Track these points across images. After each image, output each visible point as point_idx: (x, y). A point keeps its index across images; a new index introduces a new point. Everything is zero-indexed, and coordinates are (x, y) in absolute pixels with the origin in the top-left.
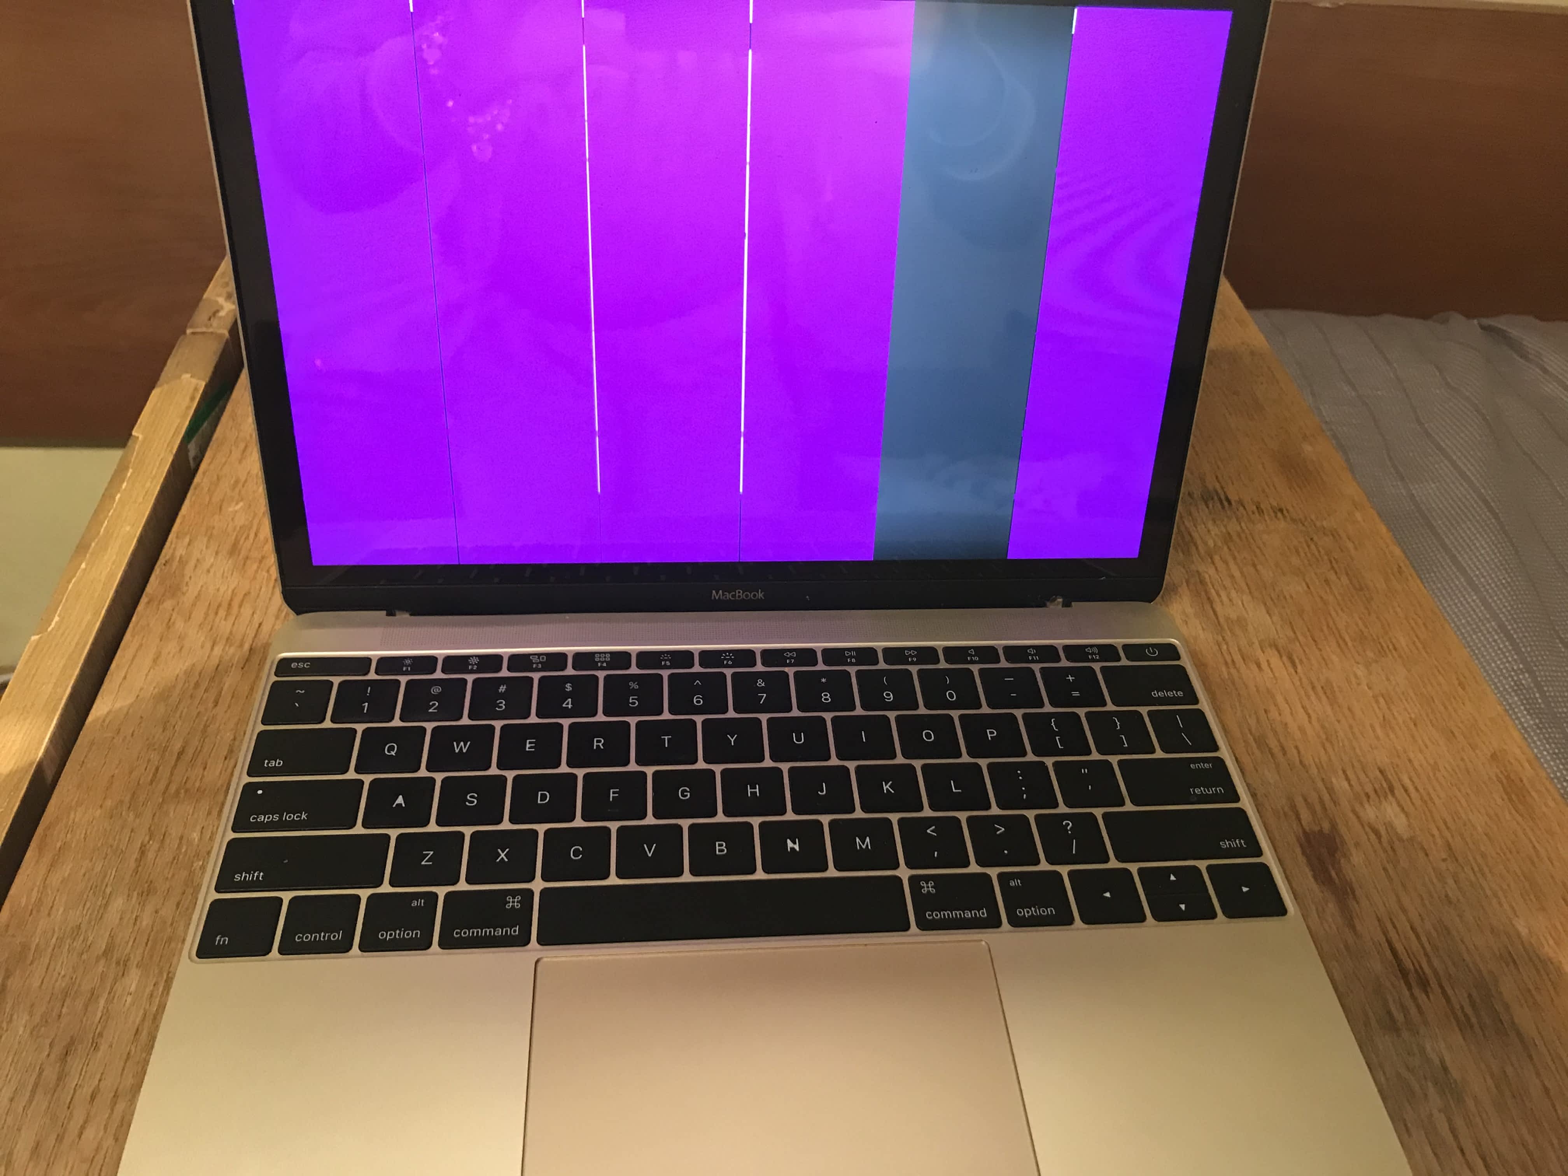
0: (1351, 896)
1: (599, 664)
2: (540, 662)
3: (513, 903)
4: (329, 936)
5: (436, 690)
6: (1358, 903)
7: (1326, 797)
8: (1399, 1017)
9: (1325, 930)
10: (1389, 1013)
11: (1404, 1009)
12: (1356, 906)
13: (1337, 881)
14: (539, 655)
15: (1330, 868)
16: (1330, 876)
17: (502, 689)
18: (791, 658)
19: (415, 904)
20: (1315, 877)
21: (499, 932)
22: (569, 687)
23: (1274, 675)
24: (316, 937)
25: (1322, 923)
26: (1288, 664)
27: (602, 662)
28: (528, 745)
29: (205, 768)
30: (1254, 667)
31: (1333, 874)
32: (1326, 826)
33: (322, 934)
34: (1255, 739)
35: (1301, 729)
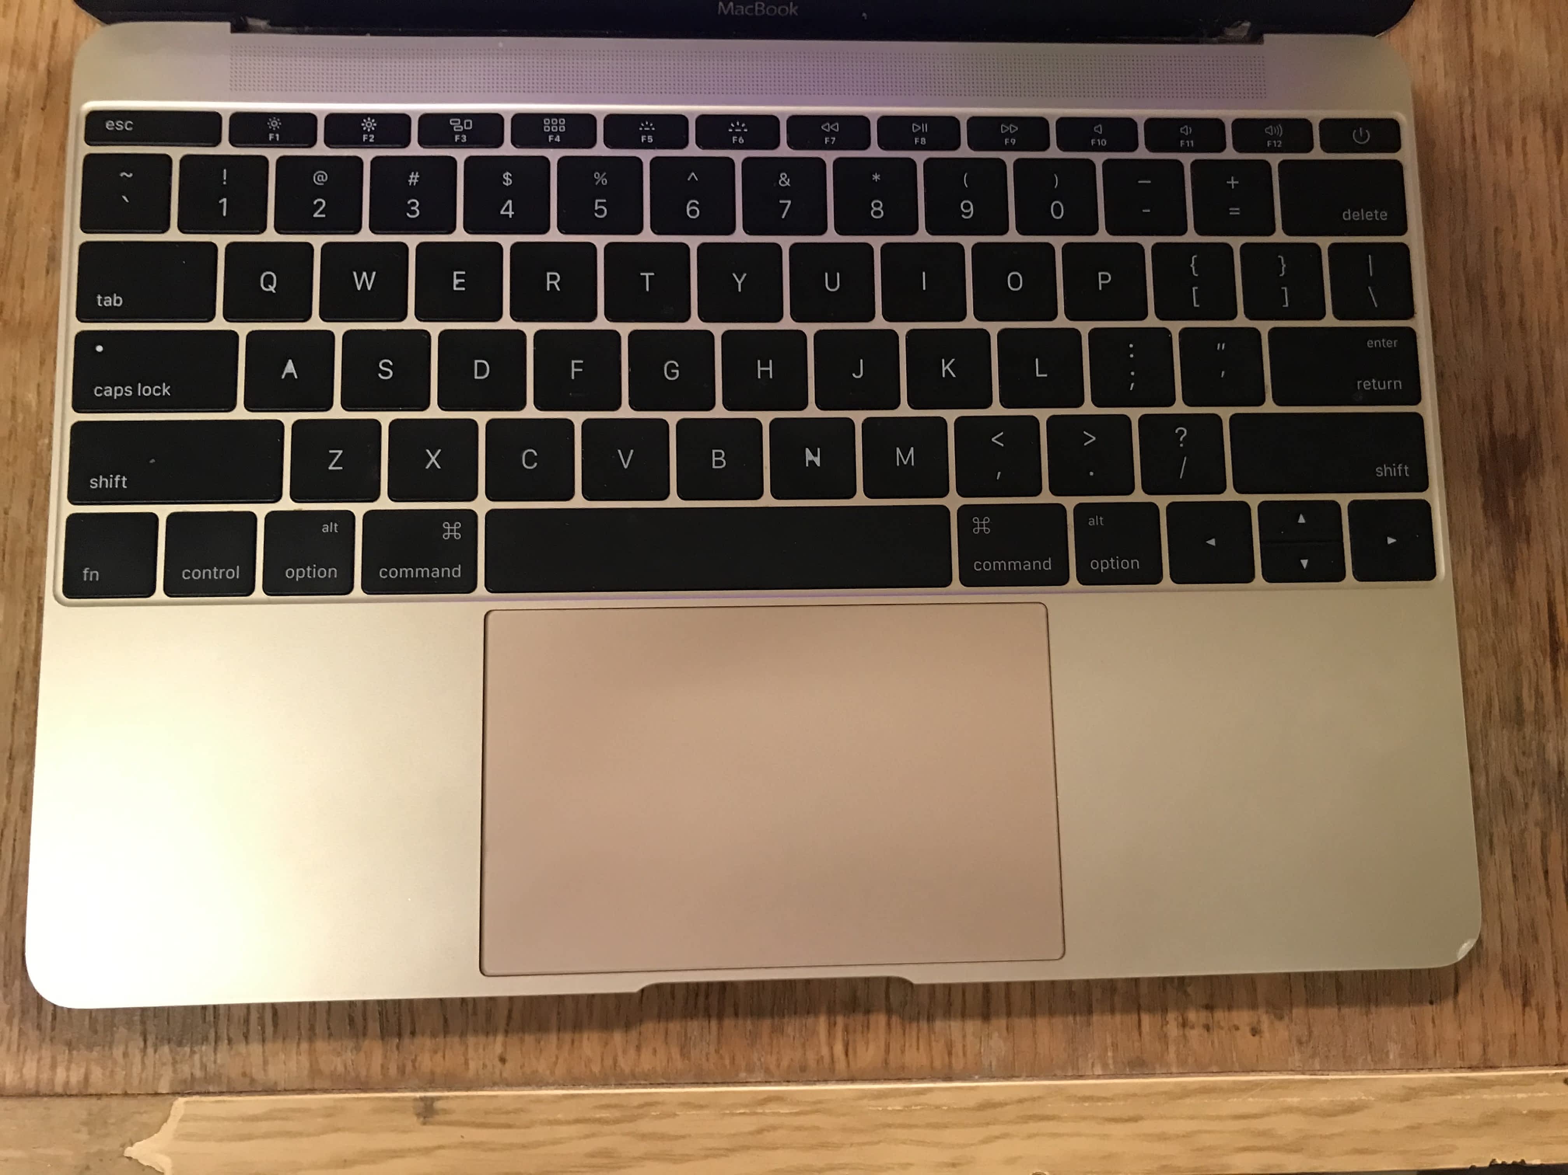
0: (1524, 536)
1: (550, 138)
2: (465, 132)
3: (452, 531)
4: (224, 573)
5: (320, 178)
6: (1528, 548)
7: (1539, 383)
8: (1529, 705)
9: (1475, 584)
10: (1518, 699)
11: (1539, 696)
12: (1525, 550)
13: (1512, 513)
14: (463, 116)
15: (1509, 493)
16: (1506, 506)
17: (414, 178)
18: (832, 133)
19: (326, 529)
20: (1485, 508)
21: (437, 573)
22: (507, 178)
23: (1525, 163)
24: (207, 573)
25: (1474, 575)
26: (1552, 146)
27: (555, 134)
28: (456, 281)
29: (22, 287)
30: (1501, 149)
31: (1511, 503)
32: (1524, 429)
33: (215, 570)
34: (1467, 281)
35: (1538, 265)
